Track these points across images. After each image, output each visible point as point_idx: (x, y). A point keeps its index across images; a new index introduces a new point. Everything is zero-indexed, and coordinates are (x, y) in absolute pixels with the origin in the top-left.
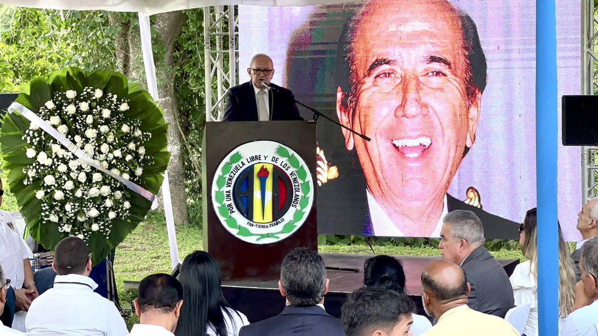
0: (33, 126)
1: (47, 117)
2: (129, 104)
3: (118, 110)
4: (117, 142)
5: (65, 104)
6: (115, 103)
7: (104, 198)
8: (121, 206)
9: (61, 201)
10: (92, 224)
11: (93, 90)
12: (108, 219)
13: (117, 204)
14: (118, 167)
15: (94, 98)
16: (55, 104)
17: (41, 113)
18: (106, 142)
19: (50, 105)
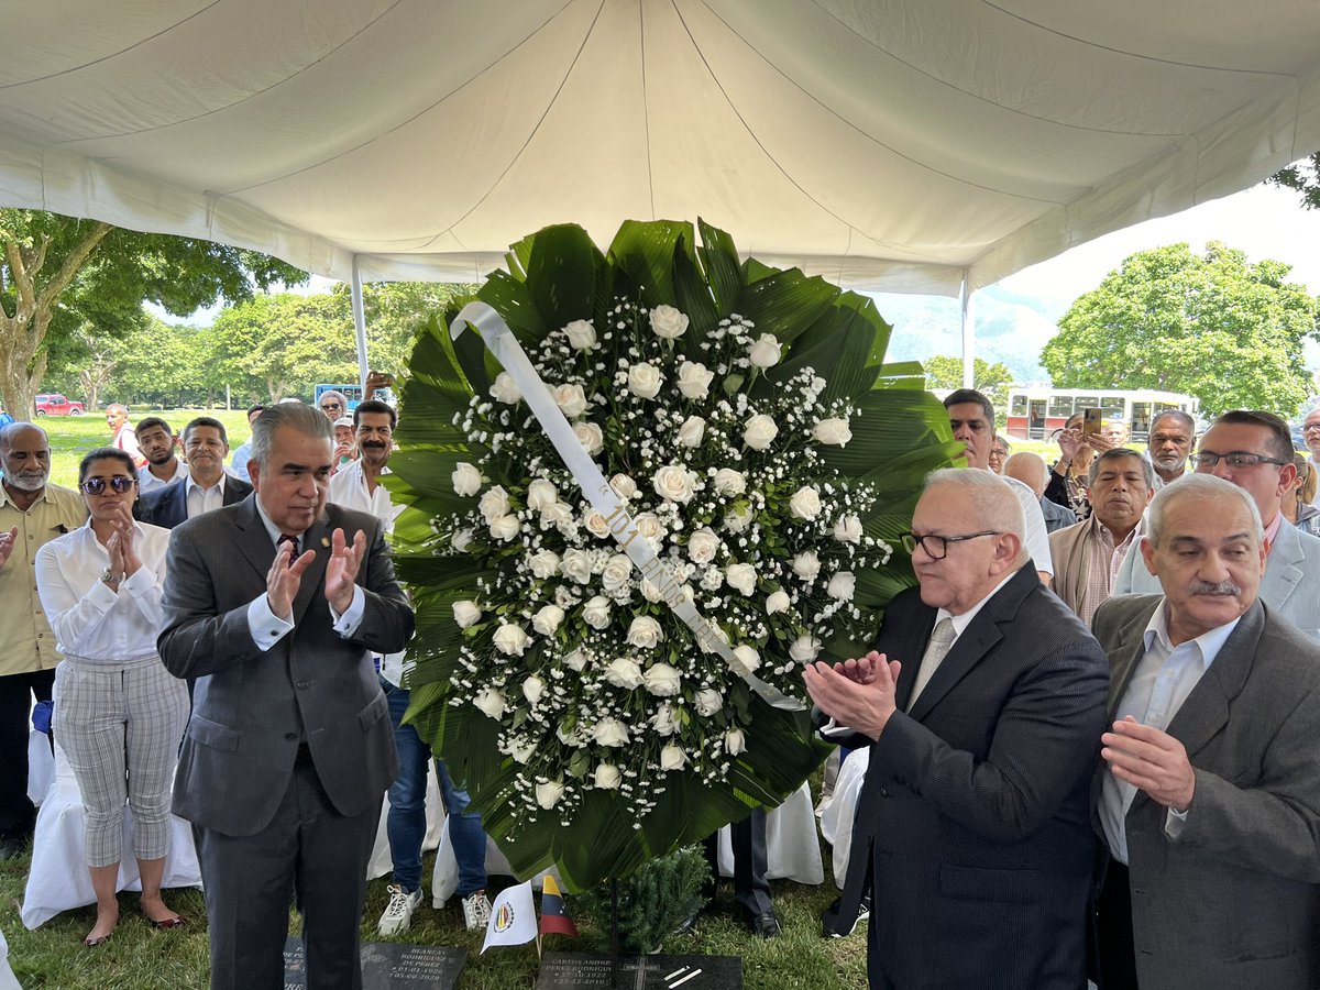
0: (503, 389)
1: (554, 374)
2: (854, 424)
3: (806, 432)
4: (756, 539)
5: (633, 351)
6: (808, 407)
7: (652, 700)
8: (706, 741)
9: (514, 660)
10: (598, 763)
11: (754, 334)
12: (654, 766)
13: (696, 730)
14: (730, 620)
15: (743, 363)
16: (599, 338)
17: (541, 351)
18: (716, 523)
19: (581, 334)
